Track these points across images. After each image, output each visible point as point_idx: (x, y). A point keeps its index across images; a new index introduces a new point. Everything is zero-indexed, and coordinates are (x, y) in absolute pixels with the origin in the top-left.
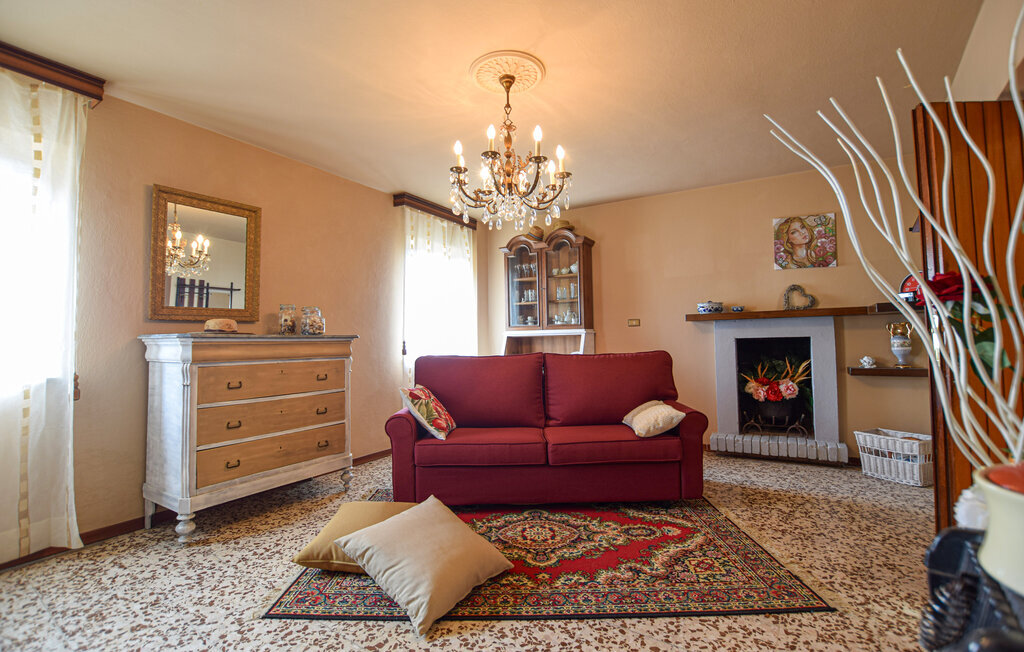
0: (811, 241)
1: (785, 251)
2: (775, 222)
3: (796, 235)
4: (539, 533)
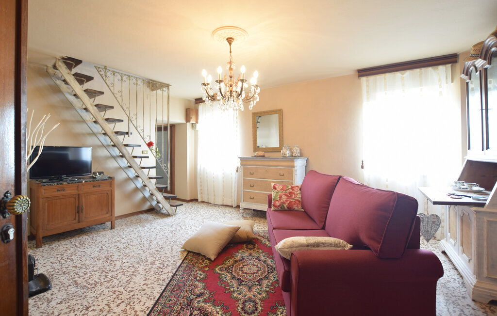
4: (250, 269)
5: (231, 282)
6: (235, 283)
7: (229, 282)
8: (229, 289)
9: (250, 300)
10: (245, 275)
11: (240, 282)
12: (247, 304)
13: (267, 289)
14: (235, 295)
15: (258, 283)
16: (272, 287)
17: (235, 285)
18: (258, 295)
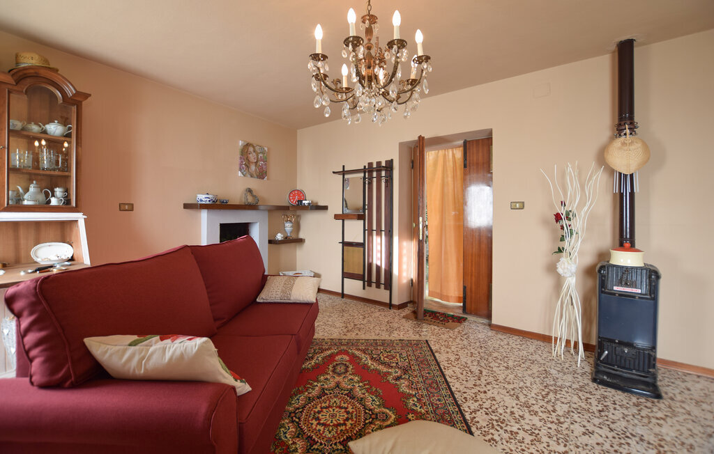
0: (257, 162)
1: (245, 165)
2: (241, 143)
3: (251, 155)
4: (333, 416)
5: (364, 394)
6: (359, 392)
7: (366, 394)
8: (365, 385)
9: (339, 375)
10: (342, 405)
11: (351, 394)
12: (343, 371)
13: (316, 384)
14: (356, 379)
15: (326, 391)
16: (309, 386)
17: (358, 389)
18: (329, 377)
